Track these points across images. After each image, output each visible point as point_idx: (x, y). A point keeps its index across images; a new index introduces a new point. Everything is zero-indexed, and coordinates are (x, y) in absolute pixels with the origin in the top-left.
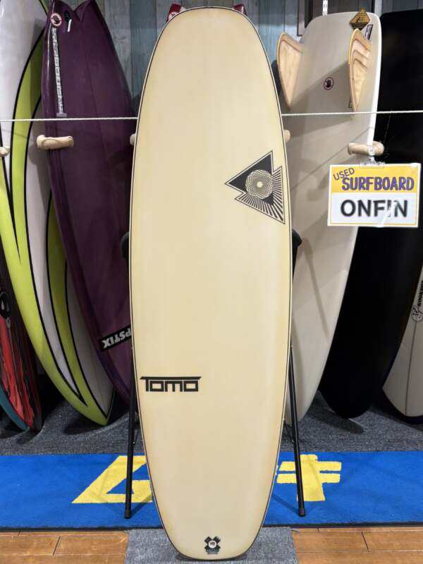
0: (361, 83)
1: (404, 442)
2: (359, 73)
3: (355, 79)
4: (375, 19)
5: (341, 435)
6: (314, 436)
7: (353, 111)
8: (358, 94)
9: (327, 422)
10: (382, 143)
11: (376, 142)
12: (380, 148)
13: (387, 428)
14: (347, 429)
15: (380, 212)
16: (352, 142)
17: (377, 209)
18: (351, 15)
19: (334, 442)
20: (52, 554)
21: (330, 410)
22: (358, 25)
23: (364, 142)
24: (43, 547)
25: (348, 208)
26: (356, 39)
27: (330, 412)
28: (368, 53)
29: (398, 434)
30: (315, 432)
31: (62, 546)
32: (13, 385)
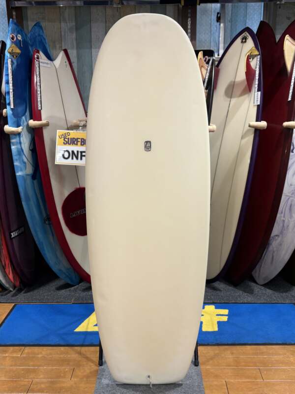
20: (19, 356)
29: (229, 293)
32: (7, 262)
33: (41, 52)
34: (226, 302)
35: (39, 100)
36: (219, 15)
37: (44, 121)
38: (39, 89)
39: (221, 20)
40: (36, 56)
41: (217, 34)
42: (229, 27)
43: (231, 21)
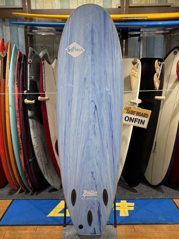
0: (134, 82)
1: (150, 196)
2: (134, 78)
3: (133, 80)
4: (139, 62)
5: (130, 193)
6: (121, 193)
7: (132, 90)
8: (133, 85)
9: (126, 189)
10: (141, 100)
11: (139, 99)
12: (140, 101)
13: (145, 191)
16: (132, 99)
18: (132, 60)
19: (127, 195)
20: (34, 232)
21: (127, 184)
22: (134, 63)
23: (135, 100)
24: (32, 230)
26: (133, 69)
27: (127, 185)
28: (137, 72)
29: (148, 193)
30: (121, 192)
31: (38, 229)
33: (45, 60)
34: (148, 198)
35: (44, 86)
36: (139, 38)
37: (46, 98)
38: (44, 80)
39: (141, 41)
40: (42, 63)
41: (139, 48)
42: (145, 45)
43: (146, 41)
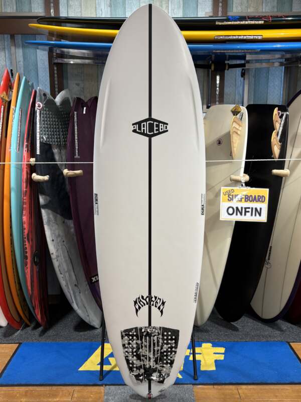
0: (237, 143)
2: (236, 138)
3: (234, 141)
4: (244, 110)
7: (233, 159)
8: (235, 149)
11: (245, 174)
12: (247, 178)
14: (230, 328)
15: (247, 214)
16: (232, 174)
17: (246, 212)
20: (70, 400)
22: (235, 112)
24: (65, 396)
25: (231, 211)
26: (234, 121)
27: (220, 318)
28: (241, 128)
36: (243, 71)
39: (246, 76)
41: (241, 88)
42: (253, 82)
43: (255, 77)
